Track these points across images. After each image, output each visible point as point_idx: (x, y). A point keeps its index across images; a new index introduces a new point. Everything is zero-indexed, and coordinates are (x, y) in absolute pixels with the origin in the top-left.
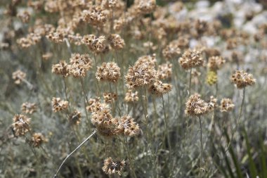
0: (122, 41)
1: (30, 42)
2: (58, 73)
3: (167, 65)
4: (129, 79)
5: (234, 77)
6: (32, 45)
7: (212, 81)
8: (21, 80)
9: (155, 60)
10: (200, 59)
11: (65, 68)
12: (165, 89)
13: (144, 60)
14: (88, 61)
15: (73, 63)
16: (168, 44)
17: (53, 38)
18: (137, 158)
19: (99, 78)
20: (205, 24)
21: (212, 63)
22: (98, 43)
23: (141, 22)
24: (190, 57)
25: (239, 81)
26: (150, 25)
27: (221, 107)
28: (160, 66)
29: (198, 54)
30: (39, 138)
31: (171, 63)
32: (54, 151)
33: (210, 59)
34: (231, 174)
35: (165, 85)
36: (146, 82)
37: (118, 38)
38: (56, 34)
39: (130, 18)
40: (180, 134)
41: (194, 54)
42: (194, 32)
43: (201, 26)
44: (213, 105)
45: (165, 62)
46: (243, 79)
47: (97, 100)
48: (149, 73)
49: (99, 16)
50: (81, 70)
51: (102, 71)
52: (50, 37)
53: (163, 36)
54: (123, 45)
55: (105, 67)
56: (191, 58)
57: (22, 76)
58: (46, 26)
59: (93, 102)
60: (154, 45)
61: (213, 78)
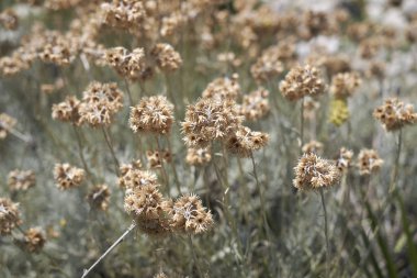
0: (176, 56)
1: (19, 64)
2: (64, 120)
3: (258, 93)
4: (188, 129)
5: (380, 111)
6: (22, 69)
7: (339, 118)
8: (7, 132)
9: (236, 86)
10: (319, 82)
11: (75, 110)
12: (256, 142)
13: (217, 88)
14: (115, 95)
15: (88, 100)
16: (260, 54)
17: (52, 56)
18: (214, 258)
19: (135, 128)
20: (322, 17)
21: (338, 86)
22: (131, 62)
23: (213, 17)
24: (299, 79)
25: (391, 119)
26: (228, 22)
27: (360, 165)
28: (246, 97)
29: (315, 74)
30: (38, 236)
31: (267, 88)
32: (72, 250)
33: (334, 80)
34: (378, 271)
35: (257, 135)
36: (219, 133)
37: (168, 51)
38: (57, 50)
39: (193, 13)
40: (288, 210)
41: (306, 74)
42: (304, 31)
43: (316, 22)
44: (345, 162)
45: (256, 88)
46: (398, 114)
47: (135, 166)
48: (225, 115)
49: (130, 13)
50: (104, 112)
51: (139, 114)
52: (47, 56)
53: (252, 42)
54: (178, 64)
55: (144, 106)
56: (302, 81)
57: (9, 123)
58: (48, 33)
59: (127, 170)
60: (236, 58)
61: (341, 112)
